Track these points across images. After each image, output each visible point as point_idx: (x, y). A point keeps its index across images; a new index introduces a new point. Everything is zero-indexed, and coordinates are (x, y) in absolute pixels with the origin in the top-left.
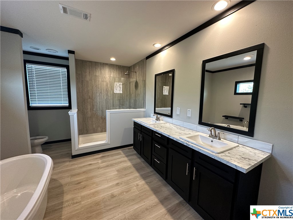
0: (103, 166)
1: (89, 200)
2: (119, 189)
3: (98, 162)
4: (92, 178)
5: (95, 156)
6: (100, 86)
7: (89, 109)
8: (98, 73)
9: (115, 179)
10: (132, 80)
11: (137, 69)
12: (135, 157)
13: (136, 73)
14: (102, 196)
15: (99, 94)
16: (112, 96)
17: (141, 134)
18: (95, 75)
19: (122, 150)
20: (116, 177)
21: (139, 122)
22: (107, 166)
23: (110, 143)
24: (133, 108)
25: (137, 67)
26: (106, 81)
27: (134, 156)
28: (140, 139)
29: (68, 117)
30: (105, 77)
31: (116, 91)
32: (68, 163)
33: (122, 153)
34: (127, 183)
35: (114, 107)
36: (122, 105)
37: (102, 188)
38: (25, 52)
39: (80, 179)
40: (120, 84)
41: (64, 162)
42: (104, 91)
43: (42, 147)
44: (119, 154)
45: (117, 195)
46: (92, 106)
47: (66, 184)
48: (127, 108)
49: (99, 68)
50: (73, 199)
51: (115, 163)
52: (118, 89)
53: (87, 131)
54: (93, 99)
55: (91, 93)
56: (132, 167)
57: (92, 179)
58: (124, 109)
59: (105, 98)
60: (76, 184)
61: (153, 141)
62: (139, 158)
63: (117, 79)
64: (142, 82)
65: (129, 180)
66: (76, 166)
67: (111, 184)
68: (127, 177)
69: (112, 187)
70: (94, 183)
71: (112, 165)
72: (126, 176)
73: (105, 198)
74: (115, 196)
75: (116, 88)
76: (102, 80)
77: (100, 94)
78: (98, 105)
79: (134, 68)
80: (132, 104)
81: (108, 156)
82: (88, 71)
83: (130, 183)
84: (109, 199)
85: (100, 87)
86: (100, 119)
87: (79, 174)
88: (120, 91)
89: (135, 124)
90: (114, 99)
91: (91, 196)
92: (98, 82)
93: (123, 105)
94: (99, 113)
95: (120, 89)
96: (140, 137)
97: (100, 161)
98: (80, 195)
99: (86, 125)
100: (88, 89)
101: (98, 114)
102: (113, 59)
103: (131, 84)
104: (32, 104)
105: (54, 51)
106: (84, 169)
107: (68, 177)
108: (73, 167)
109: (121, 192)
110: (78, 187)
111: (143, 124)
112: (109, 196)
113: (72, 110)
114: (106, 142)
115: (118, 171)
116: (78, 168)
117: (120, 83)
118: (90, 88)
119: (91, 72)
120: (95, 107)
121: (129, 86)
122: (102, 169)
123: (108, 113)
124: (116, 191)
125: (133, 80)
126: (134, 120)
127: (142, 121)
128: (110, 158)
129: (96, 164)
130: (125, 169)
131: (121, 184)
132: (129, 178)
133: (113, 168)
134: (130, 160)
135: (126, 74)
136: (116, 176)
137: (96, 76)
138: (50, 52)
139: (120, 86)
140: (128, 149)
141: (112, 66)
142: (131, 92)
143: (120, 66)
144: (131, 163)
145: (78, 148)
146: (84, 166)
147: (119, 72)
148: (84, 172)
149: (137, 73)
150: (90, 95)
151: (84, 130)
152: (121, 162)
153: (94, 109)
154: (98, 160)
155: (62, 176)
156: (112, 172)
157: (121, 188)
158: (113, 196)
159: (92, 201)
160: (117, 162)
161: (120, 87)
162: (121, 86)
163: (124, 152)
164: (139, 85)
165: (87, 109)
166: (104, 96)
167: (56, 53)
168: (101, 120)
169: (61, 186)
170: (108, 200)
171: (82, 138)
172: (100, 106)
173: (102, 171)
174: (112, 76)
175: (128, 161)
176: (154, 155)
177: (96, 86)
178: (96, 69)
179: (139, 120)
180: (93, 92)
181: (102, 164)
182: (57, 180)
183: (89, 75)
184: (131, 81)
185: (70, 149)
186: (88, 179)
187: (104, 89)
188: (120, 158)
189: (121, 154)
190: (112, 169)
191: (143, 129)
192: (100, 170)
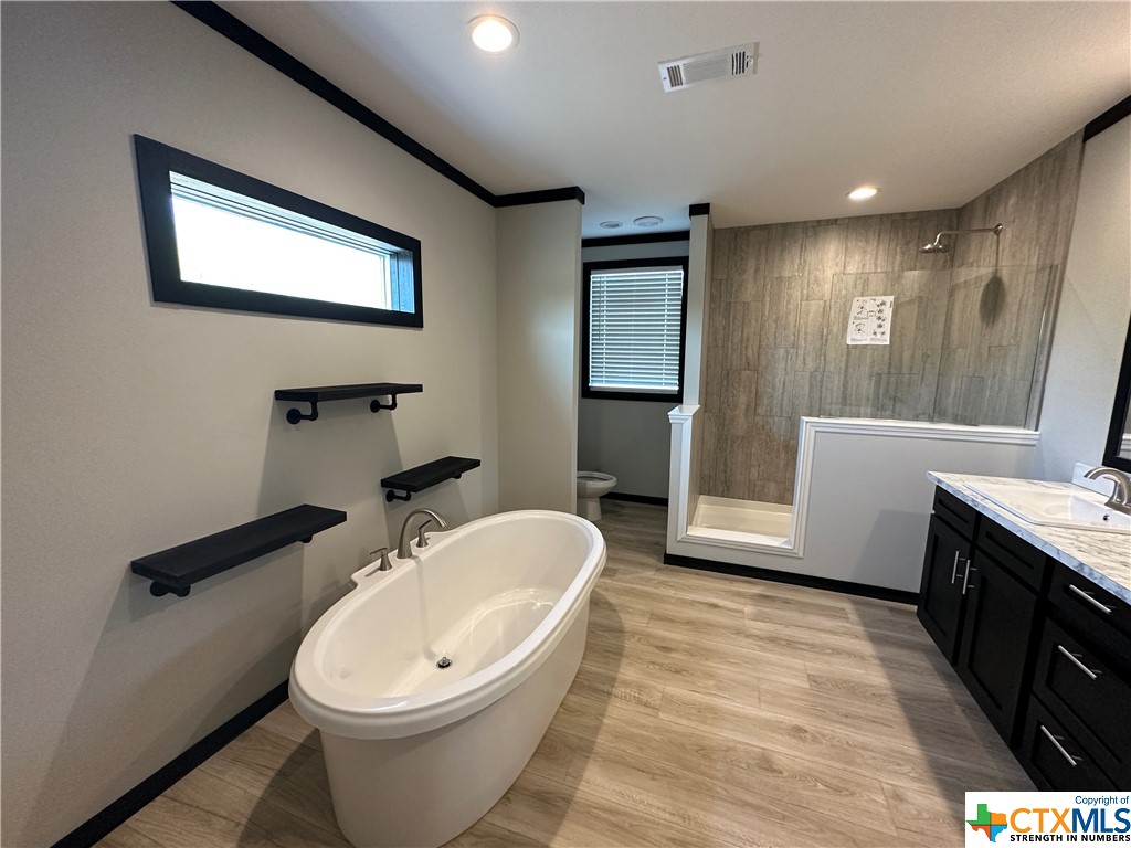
0: (758, 633)
1: (684, 722)
2: (798, 754)
3: (741, 607)
4: (708, 653)
5: (736, 584)
6: (791, 318)
7: (743, 407)
8: (790, 267)
9: (789, 704)
10: (964, 274)
11: (1010, 209)
12: (920, 661)
13: (997, 232)
14: (725, 735)
15: (787, 352)
16: (844, 357)
17: (971, 557)
18: (776, 275)
19: (855, 603)
20: (798, 699)
21: (968, 493)
22: (773, 640)
23: (801, 555)
24: (956, 421)
25: (1012, 201)
26: (823, 295)
27: (916, 655)
28: (960, 581)
29: (666, 427)
30: (816, 280)
31: (858, 337)
32: (650, 574)
33: (853, 617)
34: (846, 753)
35: (846, 407)
36: (889, 401)
37: (736, 709)
38: (588, 243)
39: (672, 640)
40: (883, 303)
41: (643, 565)
42: (810, 337)
43: (601, 503)
44: (839, 614)
45: (785, 774)
46: (753, 396)
47: (634, 634)
48: (916, 418)
49: (798, 245)
50: (640, 687)
51: (807, 644)
52: (870, 326)
53: (728, 489)
54: (760, 369)
55: (756, 347)
56: (891, 699)
57: (707, 659)
58: (900, 418)
59: (810, 365)
60: (657, 647)
61: (1049, 623)
62: (946, 677)
63: (877, 281)
64: (1032, 277)
65: (856, 746)
66: (673, 592)
67: (768, 715)
68: (851, 729)
69: (773, 727)
70: (711, 676)
71: (791, 645)
72: (849, 721)
73: (734, 749)
74: (774, 771)
75: (857, 322)
76: (805, 292)
77: (791, 351)
78: (776, 395)
79: (986, 211)
80: (950, 400)
81: (787, 602)
82: (752, 264)
83: (859, 760)
84: (748, 765)
85: (792, 324)
86: (778, 451)
87: (671, 620)
88: (879, 336)
89: (944, 499)
90: (850, 370)
91: (693, 711)
92: (788, 302)
93: (895, 399)
94: (779, 426)
95: (880, 326)
96: (961, 572)
97: (748, 609)
98: (660, 687)
99: (725, 465)
100: (745, 335)
101: (775, 429)
102: (863, 194)
103: (960, 295)
104: (596, 383)
105: (654, 220)
106: (693, 614)
107: (643, 614)
108: (662, 591)
109: (805, 770)
110: (663, 661)
111: (990, 510)
112: (753, 755)
113: (684, 406)
114: (785, 543)
115: (812, 679)
116: (673, 601)
117: (880, 299)
118: (753, 330)
119: (762, 267)
120: (765, 401)
121: (944, 309)
122: (750, 641)
123: (809, 427)
124: (785, 752)
125: (974, 273)
126: (939, 481)
127: (987, 493)
128: (794, 616)
129: (734, 614)
130: (854, 689)
131: (815, 739)
132: (860, 738)
133: (795, 658)
134: (885, 662)
135: (927, 251)
136: (797, 695)
137: (780, 279)
138: (643, 224)
139: (880, 311)
140: (891, 609)
141: (860, 224)
142: (955, 335)
143: (903, 214)
144: (890, 677)
145: (684, 535)
146: (693, 603)
147: (892, 247)
148: (688, 623)
149: (1008, 235)
150: (750, 353)
151: (715, 481)
152: (837, 651)
153: (761, 410)
154: (742, 600)
155: (632, 606)
156: (788, 673)
157: (809, 757)
158: (766, 764)
159: (689, 730)
160: (817, 642)
161: (879, 318)
162: (888, 312)
163: (862, 616)
164: (1009, 299)
165: (736, 407)
166: (804, 359)
167: (656, 224)
168: (783, 456)
169: (620, 631)
170: (744, 765)
171: (705, 505)
172: (785, 399)
173: (745, 648)
174: (851, 269)
175: (877, 662)
176: (1039, 700)
177: (778, 318)
178: (782, 251)
179: (971, 484)
180: (763, 344)
181: (752, 623)
182: (615, 611)
183: (755, 279)
184: (962, 280)
185: (663, 532)
186: (695, 651)
187: (810, 331)
188: (835, 633)
189: (847, 619)
190: (787, 660)
191: (989, 536)
192: (744, 642)
